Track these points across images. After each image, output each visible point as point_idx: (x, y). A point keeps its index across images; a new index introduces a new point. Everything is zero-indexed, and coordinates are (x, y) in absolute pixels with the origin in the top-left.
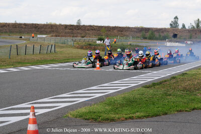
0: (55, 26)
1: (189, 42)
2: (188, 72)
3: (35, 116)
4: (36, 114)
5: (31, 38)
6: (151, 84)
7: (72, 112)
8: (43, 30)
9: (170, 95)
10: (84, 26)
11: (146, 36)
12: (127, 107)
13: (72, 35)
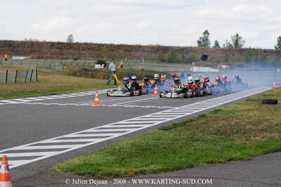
0: (37, 43)
1: (224, 67)
2: (222, 109)
3: (8, 170)
4: (10, 167)
5: (4, 61)
6: (171, 125)
7: (60, 164)
8: (20, 49)
9: (198, 140)
10: (77, 43)
11: (164, 58)
12: (136, 157)
13: (61, 56)
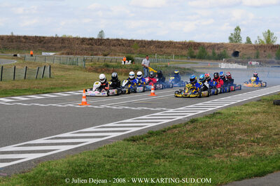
1: (254, 63)
10: (108, 39)
11: (195, 54)
13: (90, 52)
